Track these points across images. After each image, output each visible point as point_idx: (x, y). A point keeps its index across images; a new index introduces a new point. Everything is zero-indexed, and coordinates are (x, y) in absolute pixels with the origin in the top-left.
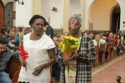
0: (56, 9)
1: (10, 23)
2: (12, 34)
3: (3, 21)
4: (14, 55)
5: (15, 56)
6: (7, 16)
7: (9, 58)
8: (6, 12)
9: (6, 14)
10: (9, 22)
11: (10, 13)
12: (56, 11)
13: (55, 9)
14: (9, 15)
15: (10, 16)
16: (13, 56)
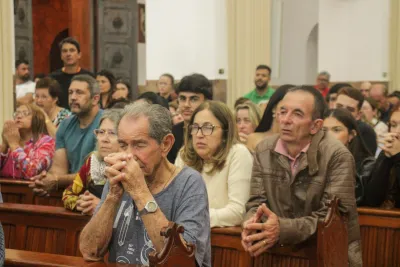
1: (122, 64)
3: (92, 52)
6: (110, 27)
8: (105, 8)
9: (105, 22)
10: (117, 60)
11: (122, 14)
14: (118, 23)
15: (124, 29)
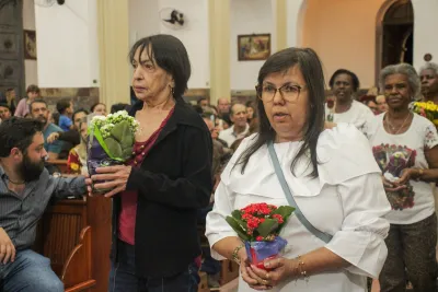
0: (181, 16)
1: (13, 76)
2: (41, 112)
4: (62, 191)
5: (65, 193)
6: (2, 48)
7: (45, 202)
10: (9, 72)
11: (12, 38)
12: (181, 23)
13: (176, 19)
14: (8, 44)
15: (13, 48)
16: (59, 192)
